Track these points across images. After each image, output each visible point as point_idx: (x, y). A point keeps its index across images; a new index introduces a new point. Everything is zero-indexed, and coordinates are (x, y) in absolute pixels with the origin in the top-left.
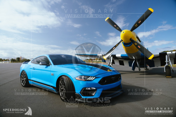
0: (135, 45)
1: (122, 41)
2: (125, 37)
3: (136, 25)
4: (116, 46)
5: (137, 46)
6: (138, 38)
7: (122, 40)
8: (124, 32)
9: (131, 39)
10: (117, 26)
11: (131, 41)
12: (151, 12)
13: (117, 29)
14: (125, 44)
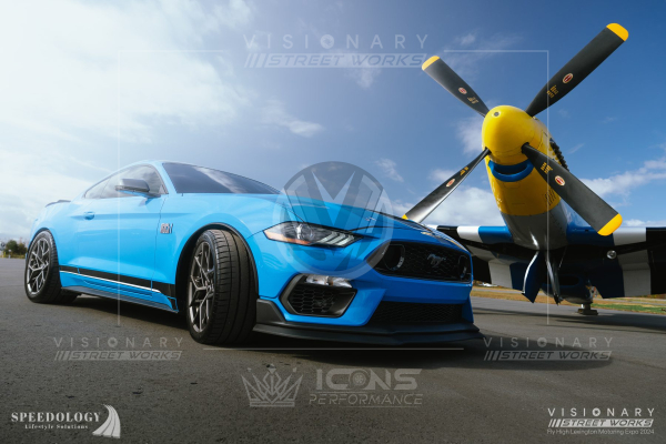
0: (542, 173)
1: (489, 153)
2: (503, 135)
3: (554, 89)
4: (459, 173)
6: (554, 147)
7: (489, 148)
8: (496, 114)
9: (526, 149)
10: (471, 93)
11: (525, 158)
12: (618, 42)
13: (469, 103)
14: (499, 170)
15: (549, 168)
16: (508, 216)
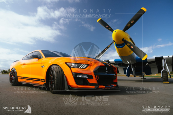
0: (127, 45)
2: (117, 37)
3: (129, 24)
4: (107, 47)
5: (129, 47)
6: (131, 39)
7: (114, 40)
8: (115, 32)
10: (109, 27)
11: (123, 42)
12: (144, 12)
15: (129, 44)
16: (121, 56)
